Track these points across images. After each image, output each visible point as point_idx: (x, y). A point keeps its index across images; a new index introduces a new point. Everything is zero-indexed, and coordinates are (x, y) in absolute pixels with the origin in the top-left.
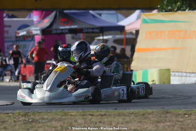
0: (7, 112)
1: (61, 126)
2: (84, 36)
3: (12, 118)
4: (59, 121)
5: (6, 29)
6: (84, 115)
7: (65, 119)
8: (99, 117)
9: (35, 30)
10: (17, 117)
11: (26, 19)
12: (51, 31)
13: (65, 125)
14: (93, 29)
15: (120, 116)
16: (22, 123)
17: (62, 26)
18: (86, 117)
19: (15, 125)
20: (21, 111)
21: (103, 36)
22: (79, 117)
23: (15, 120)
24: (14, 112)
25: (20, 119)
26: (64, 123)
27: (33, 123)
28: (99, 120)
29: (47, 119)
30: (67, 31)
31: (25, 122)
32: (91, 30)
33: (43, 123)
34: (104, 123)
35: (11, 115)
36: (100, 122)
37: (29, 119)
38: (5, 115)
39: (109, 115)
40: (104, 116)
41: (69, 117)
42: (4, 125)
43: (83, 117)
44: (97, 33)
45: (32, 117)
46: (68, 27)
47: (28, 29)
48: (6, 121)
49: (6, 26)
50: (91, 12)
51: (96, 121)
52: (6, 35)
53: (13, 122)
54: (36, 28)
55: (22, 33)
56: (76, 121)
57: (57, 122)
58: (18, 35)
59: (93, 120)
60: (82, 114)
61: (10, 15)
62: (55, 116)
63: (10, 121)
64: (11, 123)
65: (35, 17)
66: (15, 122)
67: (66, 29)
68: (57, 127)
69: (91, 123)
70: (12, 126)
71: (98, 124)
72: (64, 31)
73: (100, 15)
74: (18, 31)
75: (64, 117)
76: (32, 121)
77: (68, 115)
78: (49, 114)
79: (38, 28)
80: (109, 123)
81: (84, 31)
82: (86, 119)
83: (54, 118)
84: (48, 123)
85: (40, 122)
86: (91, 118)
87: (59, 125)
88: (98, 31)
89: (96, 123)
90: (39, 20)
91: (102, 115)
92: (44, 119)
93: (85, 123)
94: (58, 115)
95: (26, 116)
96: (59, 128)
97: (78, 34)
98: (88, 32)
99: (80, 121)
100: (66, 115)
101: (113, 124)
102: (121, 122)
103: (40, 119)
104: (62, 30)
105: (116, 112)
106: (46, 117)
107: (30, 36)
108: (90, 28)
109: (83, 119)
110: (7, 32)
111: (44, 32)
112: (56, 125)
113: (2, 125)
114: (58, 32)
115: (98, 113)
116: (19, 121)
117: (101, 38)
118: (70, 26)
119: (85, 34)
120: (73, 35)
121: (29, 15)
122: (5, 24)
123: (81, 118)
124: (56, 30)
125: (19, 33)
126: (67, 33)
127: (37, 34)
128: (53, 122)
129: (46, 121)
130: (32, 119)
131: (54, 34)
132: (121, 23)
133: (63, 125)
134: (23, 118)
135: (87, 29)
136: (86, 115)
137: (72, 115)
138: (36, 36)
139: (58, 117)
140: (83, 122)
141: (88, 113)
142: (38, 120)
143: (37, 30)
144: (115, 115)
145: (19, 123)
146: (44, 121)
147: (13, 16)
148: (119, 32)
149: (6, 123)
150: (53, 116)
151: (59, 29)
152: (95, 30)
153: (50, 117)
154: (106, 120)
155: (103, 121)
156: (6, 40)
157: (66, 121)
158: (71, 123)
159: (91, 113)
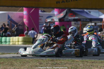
0: (43, 59)
1: (71, 67)
2: (81, 23)
3: (45, 62)
4: (70, 64)
5: (40, 18)
6: (83, 62)
7: (73, 63)
8: (91, 63)
9: (55, 19)
10: (48, 62)
11: (51, 13)
12: (64, 20)
13: (73, 66)
14: (86, 19)
15: (102, 63)
16: (51, 64)
17: (70, 17)
18: (84, 63)
19: (47, 65)
20: (49, 59)
21: (91, 23)
22: (81, 62)
23: (47, 63)
24: (46, 59)
25: (50, 63)
26: (73, 65)
27: (56, 65)
28: (91, 65)
29: (64, 63)
30: (72, 20)
31: (52, 64)
32: (85, 20)
33: (61, 65)
34: (94, 66)
35: (45, 60)
36: (92, 66)
37: (54, 63)
38: (42, 60)
39: (96, 62)
40: (94, 63)
41: (75, 62)
42: (41, 65)
43: (83, 63)
44: (88, 21)
45: (55, 61)
46: (73, 18)
47: (52, 18)
48: (42, 63)
49: (40, 17)
50: (85, 10)
51: (90, 65)
52: (40, 21)
53: (46, 64)
54: (56, 18)
55: (49, 20)
56: (79, 65)
57: (69, 65)
58: (46, 21)
59: (88, 64)
60: (82, 61)
61: (43, 11)
62: (68, 62)
63: (44, 63)
64: (45, 64)
65: (56, 12)
66: (47, 64)
67: (72, 19)
68: (69, 67)
69: (87, 66)
70: (45, 66)
71: (91, 66)
72: (71, 20)
73: (90, 12)
74: (47, 19)
75: (72, 62)
76: (56, 64)
77: (74, 61)
78: (65, 61)
79: (57, 18)
80: (96, 66)
81: (81, 20)
82: (84, 64)
83: (67, 63)
84: (64, 65)
85: (60, 64)
86: (87, 63)
87: (70, 66)
88: (89, 20)
89: (90, 66)
90: (58, 13)
91: (92, 62)
92: (62, 63)
93: (84, 66)
94: (69, 61)
95: (53, 61)
96: (70, 68)
97: (78, 22)
98: (83, 21)
99: (81, 65)
100: (73, 61)
101: (98, 67)
102: (103, 66)
103: (60, 63)
104: (70, 19)
105: (100, 61)
106: (63, 62)
107: (53, 22)
108: (85, 19)
109: (83, 64)
110: (41, 19)
111: (61, 20)
112: (68, 66)
113: (40, 65)
114: (68, 20)
115: (91, 61)
116: (49, 63)
117: (90, 24)
118: (74, 17)
119: (82, 22)
120: (76, 22)
121: (52, 11)
122: (40, 15)
123: (82, 63)
124: (67, 19)
125: (47, 20)
126: (72, 21)
127: (56, 21)
128: (67, 65)
129: (63, 64)
130: (56, 62)
131: (65, 21)
132: (101, 17)
133: (72, 66)
134: (51, 62)
135: (83, 19)
136: (84, 62)
137: (77, 62)
138: (56, 22)
139: (70, 62)
140: (83, 65)
141: (85, 61)
142: (59, 63)
143: (57, 19)
144: (100, 62)
145: (49, 64)
146: (62, 64)
147: (44, 12)
148: (99, 22)
149: (42, 64)
150: (67, 62)
151: (68, 19)
152: (87, 20)
153: (65, 62)
154: (95, 65)
155: (93, 65)
156: (40, 23)
157: (73, 64)
158: (76, 66)
159: (87, 61)
